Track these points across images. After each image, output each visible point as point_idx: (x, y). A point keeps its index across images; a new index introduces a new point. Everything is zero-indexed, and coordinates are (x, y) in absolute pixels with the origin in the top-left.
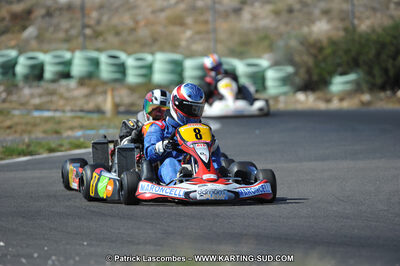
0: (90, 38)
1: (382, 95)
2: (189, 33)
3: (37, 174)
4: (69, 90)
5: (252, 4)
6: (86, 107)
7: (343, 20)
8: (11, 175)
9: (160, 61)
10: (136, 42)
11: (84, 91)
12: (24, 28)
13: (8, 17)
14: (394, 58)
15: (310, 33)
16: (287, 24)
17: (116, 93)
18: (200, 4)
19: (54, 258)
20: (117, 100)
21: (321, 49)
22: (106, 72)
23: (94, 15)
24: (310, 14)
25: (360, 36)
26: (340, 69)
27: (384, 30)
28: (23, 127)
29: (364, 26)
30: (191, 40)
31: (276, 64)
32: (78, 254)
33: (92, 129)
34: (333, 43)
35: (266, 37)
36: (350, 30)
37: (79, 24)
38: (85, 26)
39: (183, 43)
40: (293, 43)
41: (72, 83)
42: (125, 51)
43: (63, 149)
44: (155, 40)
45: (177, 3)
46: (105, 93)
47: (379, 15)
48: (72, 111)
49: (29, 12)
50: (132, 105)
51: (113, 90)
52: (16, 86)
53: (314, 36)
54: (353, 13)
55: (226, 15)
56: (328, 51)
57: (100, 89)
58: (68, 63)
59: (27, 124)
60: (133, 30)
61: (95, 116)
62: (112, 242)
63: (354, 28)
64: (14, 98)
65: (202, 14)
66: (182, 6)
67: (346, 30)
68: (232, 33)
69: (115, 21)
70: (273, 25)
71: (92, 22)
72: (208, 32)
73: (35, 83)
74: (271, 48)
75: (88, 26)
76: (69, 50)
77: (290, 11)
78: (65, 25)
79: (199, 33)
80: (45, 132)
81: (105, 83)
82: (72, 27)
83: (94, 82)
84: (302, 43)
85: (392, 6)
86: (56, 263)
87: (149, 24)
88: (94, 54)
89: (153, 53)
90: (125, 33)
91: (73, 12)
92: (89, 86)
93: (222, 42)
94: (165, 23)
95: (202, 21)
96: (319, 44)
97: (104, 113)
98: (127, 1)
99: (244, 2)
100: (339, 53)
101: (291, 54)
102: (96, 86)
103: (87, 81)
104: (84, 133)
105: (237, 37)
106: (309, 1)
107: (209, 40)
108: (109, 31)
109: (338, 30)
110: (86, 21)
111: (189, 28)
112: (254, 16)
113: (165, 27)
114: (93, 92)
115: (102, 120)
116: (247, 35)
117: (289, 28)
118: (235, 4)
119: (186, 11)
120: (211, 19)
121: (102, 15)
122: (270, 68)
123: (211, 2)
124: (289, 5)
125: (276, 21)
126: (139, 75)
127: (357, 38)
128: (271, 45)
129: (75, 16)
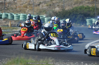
0: (6, 10)
2: (28, 9)
4: (1, 21)
5: (42, 4)
6: (5, 25)
7: (62, 7)
9: (21, 15)
10: (16, 11)
11: (5, 21)
14: (73, 16)
15: (55, 10)
16: (49, 8)
17: (11, 22)
18: (31, 3)
20: (12, 23)
21: (57, 14)
22: (9, 17)
23: (7, 5)
24: (55, 6)
25: (66, 11)
26: (61, 18)
27: (71, 10)
29: (67, 9)
30: (28, 11)
31: (47, 17)
33: (6, 30)
34: (59, 12)
35: (45, 11)
36: (63, 10)
37: (4, 6)
38: (5, 7)
39: (27, 12)
40: (51, 12)
41: (2, 20)
42: (14, 13)
44: (20, 11)
45: (25, 3)
46: (9, 22)
47: (70, 7)
48: (2, 26)
50: (15, 25)
51: (11, 21)
53: (55, 11)
54: (64, 6)
55: (36, 6)
56: (59, 14)
57: (8, 21)
58: (1, 15)
60: (16, 8)
61: (6, 27)
62: (8, 54)
63: (64, 10)
65: (31, 5)
66: (27, 4)
67: (62, 9)
68: (38, 10)
69: (12, 6)
70: (47, 8)
71: (7, 6)
72: (32, 9)
74: (46, 13)
75: (6, 7)
76: (1, 12)
77: (50, 5)
78: (1, 7)
79: (30, 9)
81: (9, 20)
83: (7, 19)
84: (53, 12)
85: (73, 5)
87: (19, 7)
88: (7, 13)
89: (20, 14)
90: (14, 9)
91: (3, 4)
92: (6, 20)
93: (35, 11)
94: (23, 7)
95: (31, 7)
96: (56, 13)
97: (9, 26)
98: (15, 2)
99: (40, 3)
100: (61, 15)
101: (50, 15)
102: (7, 20)
103: (5, 19)
104: (4, 31)
105: (38, 11)
106: (55, 3)
107: (32, 11)
108: (10, 9)
109: (61, 9)
110: (5, 6)
111: (28, 8)
112: (42, 6)
113: (23, 8)
114: (7, 22)
115: (8, 28)
116: (41, 10)
117: (50, 9)
118: (38, 3)
119: (28, 4)
120: (33, 6)
121: (9, 5)
122: (45, 17)
123: (33, 3)
124: (50, 4)
125: (47, 7)
126: (17, 18)
127: (65, 11)
128: (46, 12)
129: (3, 5)
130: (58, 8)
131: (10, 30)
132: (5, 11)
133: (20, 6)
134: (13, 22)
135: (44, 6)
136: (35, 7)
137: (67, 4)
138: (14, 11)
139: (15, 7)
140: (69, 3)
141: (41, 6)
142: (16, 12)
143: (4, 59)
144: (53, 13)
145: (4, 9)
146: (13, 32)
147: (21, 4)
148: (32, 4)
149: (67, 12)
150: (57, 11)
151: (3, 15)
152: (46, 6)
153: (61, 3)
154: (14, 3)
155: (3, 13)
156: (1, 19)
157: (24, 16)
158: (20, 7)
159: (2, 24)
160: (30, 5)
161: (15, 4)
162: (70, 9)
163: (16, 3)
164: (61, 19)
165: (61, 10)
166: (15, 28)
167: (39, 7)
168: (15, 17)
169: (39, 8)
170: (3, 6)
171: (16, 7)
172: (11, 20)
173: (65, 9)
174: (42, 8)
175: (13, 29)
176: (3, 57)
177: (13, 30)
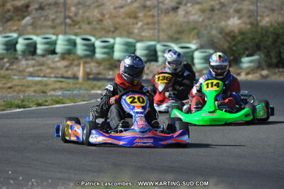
0: (70, 25)
1: (277, 70)
2: (140, 24)
3: (27, 121)
4: (54, 62)
5: (186, 5)
6: (65, 75)
7: (250, 17)
8: (9, 121)
9: (119, 43)
10: (103, 29)
11: (65, 63)
12: (24, 18)
13: (12, 9)
15: (227, 26)
16: (210, 18)
17: (87, 65)
18: (148, 3)
19: (33, 180)
20: (88, 70)
21: (234, 37)
22: (80, 50)
23: (73, 9)
24: (228, 12)
25: (262, 28)
26: (247, 53)
27: (278, 24)
28: (20, 88)
29: (266, 21)
30: (142, 29)
31: (201, 47)
32: (51, 178)
33: (69, 90)
34: (241, 33)
35: (194, 28)
36: (255, 25)
37: (62, 14)
38: (65, 18)
39: (136, 31)
40: (214, 32)
41: (56, 58)
42: (94, 36)
43: (47, 104)
44: (116, 29)
45: (132, 2)
46: (78, 65)
47: (275, 14)
48: (55, 77)
49: (27, 6)
50: (99, 74)
51: (85, 63)
52: (17, 58)
53: (229, 28)
54: (257, 11)
55: (167, 12)
56: (239, 38)
57: (76, 62)
58: (54, 43)
59: (22, 86)
60: (101, 21)
61: (71, 81)
62: (76, 170)
63: (257, 24)
64: (15, 67)
65: (150, 10)
66: (136, 5)
67: (251, 24)
68: (171, 25)
69: (87, 14)
70: (201, 20)
71: (71, 14)
72: (154, 24)
73: (30, 57)
74: (198, 36)
75: (70, 17)
76: (54, 34)
77: (212, 10)
78: (54, 17)
79: (148, 24)
80: (35, 92)
81: (80, 58)
82: (57, 17)
83: (72, 57)
84: (221, 33)
86: (35, 183)
87: (112, 17)
88: (73, 37)
89: (114, 38)
90: (94, 23)
91: (58, 7)
92: (69, 60)
93: (163, 31)
94: (123, 16)
95: (150, 16)
96: (232, 34)
97: (78, 78)
98: (97, 1)
99: (180, 3)
100: (247, 41)
101: (212, 40)
102: (73, 60)
103: (67, 56)
104: (63, 93)
105: (174, 28)
106: (226, 3)
107: (155, 29)
108: (83, 22)
109: (246, 23)
110: (67, 13)
111: (141, 21)
112: (187, 13)
113: (123, 19)
114: (71, 64)
115: (76, 84)
116: (181, 26)
117: (211, 22)
118: (173, 4)
119: (138, 8)
120: (156, 14)
121: (79, 9)
122: (196, 49)
123: (156, 2)
124: (212, 6)
125: (203, 17)
126: (105, 53)
127: (259, 30)
128: (198, 34)
129: (60, 10)
130: (236, 18)
131: (82, 92)
132: (67, 28)
133: (113, 11)
134: (93, 64)
135: (193, 12)
136: (163, 16)
137: (266, 7)
138: (95, 29)
139: (98, 15)
140: (272, 2)
141: (183, 13)
142: (103, 32)
143: (63, 184)
144: (220, 36)
145: (61, 24)
146: (91, 99)
147: (117, 5)
148: (154, 7)
149: (265, 32)
150: (233, 29)
151: (59, 42)
152: (200, 13)
153: (246, 3)
154: (96, 4)
155: (61, 37)
156: (54, 56)
157: (127, 44)
158: (115, 17)
159: (56, 71)
160: (147, 9)
161: (98, 6)
162: (275, 22)
163: (103, 4)
164: (248, 56)
165: (249, 26)
166: (99, 84)
167: (176, 16)
168: (98, 50)
169: (176, 19)
170: (59, 14)
171: (100, 18)
172: (85, 60)
173: (261, 21)
174: (186, 20)
175: (93, 89)
176: (60, 179)
177: (93, 92)
